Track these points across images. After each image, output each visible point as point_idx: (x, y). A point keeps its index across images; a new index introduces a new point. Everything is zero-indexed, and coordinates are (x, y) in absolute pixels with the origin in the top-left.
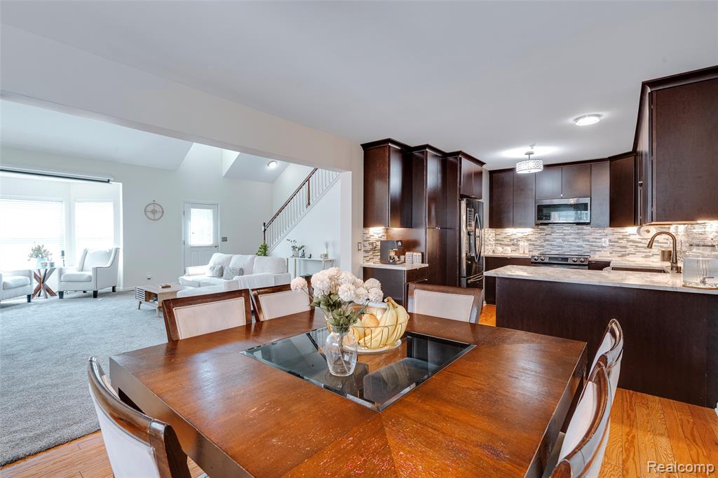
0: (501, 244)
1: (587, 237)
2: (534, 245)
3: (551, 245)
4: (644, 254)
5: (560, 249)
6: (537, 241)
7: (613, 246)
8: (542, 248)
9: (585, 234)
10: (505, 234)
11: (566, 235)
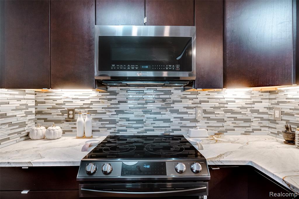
0: (46, 120)
1: (176, 106)
2: (100, 120)
3: (128, 120)
4: (243, 130)
5: (140, 125)
6: (105, 113)
7: (209, 119)
8: (114, 126)
9: (174, 102)
10: (55, 100)
11: (147, 102)
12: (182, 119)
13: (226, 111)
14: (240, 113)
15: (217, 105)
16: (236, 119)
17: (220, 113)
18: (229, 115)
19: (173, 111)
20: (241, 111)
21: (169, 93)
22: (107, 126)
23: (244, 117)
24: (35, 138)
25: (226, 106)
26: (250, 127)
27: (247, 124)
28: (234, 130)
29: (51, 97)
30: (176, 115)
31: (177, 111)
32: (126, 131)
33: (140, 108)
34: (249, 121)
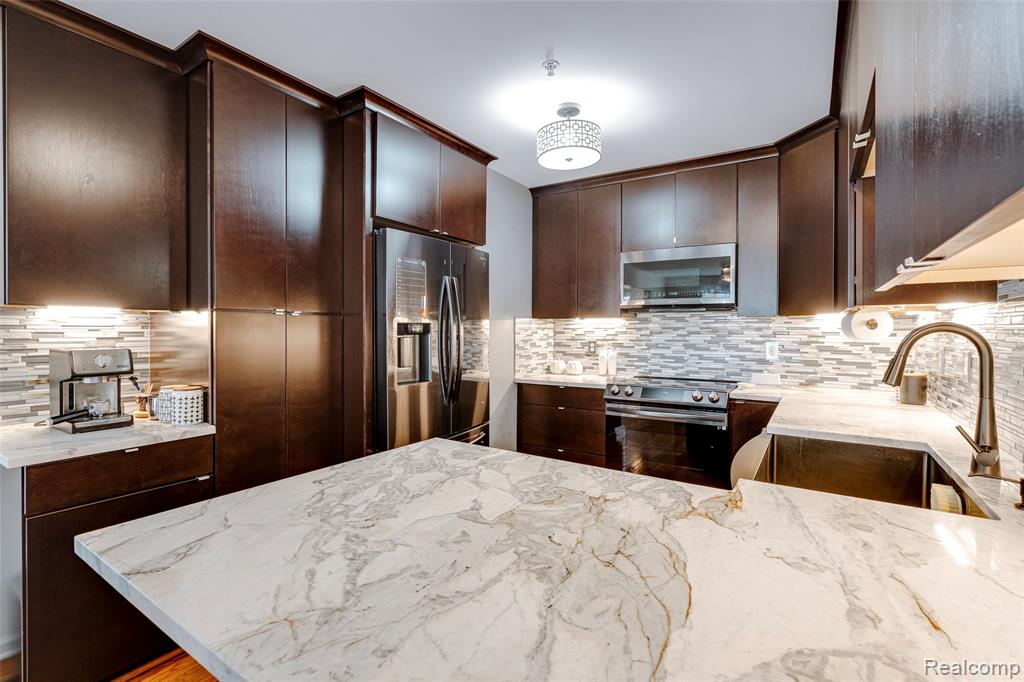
0: (564, 353)
1: (734, 339)
2: (627, 355)
3: (663, 356)
4: (856, 381)
5: (680, 365)
6: (633, 347)
7: (788, 360)
8: (644, 364)
9: (730, 333)
10: (574, 330)
11: (690, 333)
12: (743, 358)
13: (822, 349)
14: (849, 353)
15: (805, 338)
16: (840, 362)
17: (811, 352)
18: (828, 355)
19: (727, 348)
20: (850, 348)
21: (726, 321)
22: (635, 363)
23: (857, 360)
24: (556, 371)
25: (820, 340)
26: (869, 376)
27: (865, 372)
28: (836, 380)
29: (570, 327)
30: (733, 353)
31: (736, 348)
32: (660, 371)
33: (679, 341)
34: (868, 366)
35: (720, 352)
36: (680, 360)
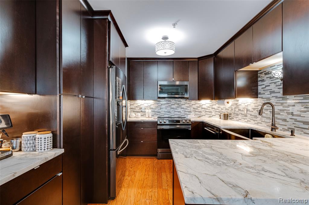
3: (164, 111)
5: (169, 114)
6: (156, 109)
7: (195, 111)
8: (159, 114)
9: (182, 105)
10: (137, 104)
11: (172, 105)
12: (185, 111)
13: (202, 108)
14: (207, 109)
15: (199, 106)
16: (206, 111)
17: (200, 109)
18: (203, 110)
19: (182, 108)
20: (208, 108)
21: (181, 101)
22: (157, 114)
23: (209, 111)
25: (202, 106)
26: (211, 114)
27: (210, 113)
28: (205, 116)
29: (136, 103)
30: (183, 110)
31: (183, 108)
32: (164, 116)
33: (169, 107)
34: (211, 112)
35: (179, 110)
36: (170, 112)
